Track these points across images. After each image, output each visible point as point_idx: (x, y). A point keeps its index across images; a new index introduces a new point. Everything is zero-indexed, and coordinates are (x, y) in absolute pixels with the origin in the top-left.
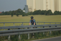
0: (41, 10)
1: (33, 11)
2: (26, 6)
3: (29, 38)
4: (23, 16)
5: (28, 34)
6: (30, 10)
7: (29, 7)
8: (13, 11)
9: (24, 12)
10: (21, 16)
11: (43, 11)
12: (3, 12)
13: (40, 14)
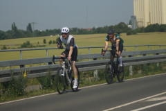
0: (160, 23)
1: (146, 26)
2: (134, 17)
4: (128, 34)
6: (140, 25)
7: (138, 19)
8: (111, 27)
9: (130, 28)
10: (125, 34)
11: (162, 25)
12: (94, 29)
13: (158, 31)
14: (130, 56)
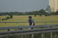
1: (55, 11)
3: (51, 37)
4: (46, 16)
5: (50, 32)
6: (52, 11)
8: (36, 12)
9: (47, 13)
10: (44, 16)
12: (27, 12)
14: (51, 27)
